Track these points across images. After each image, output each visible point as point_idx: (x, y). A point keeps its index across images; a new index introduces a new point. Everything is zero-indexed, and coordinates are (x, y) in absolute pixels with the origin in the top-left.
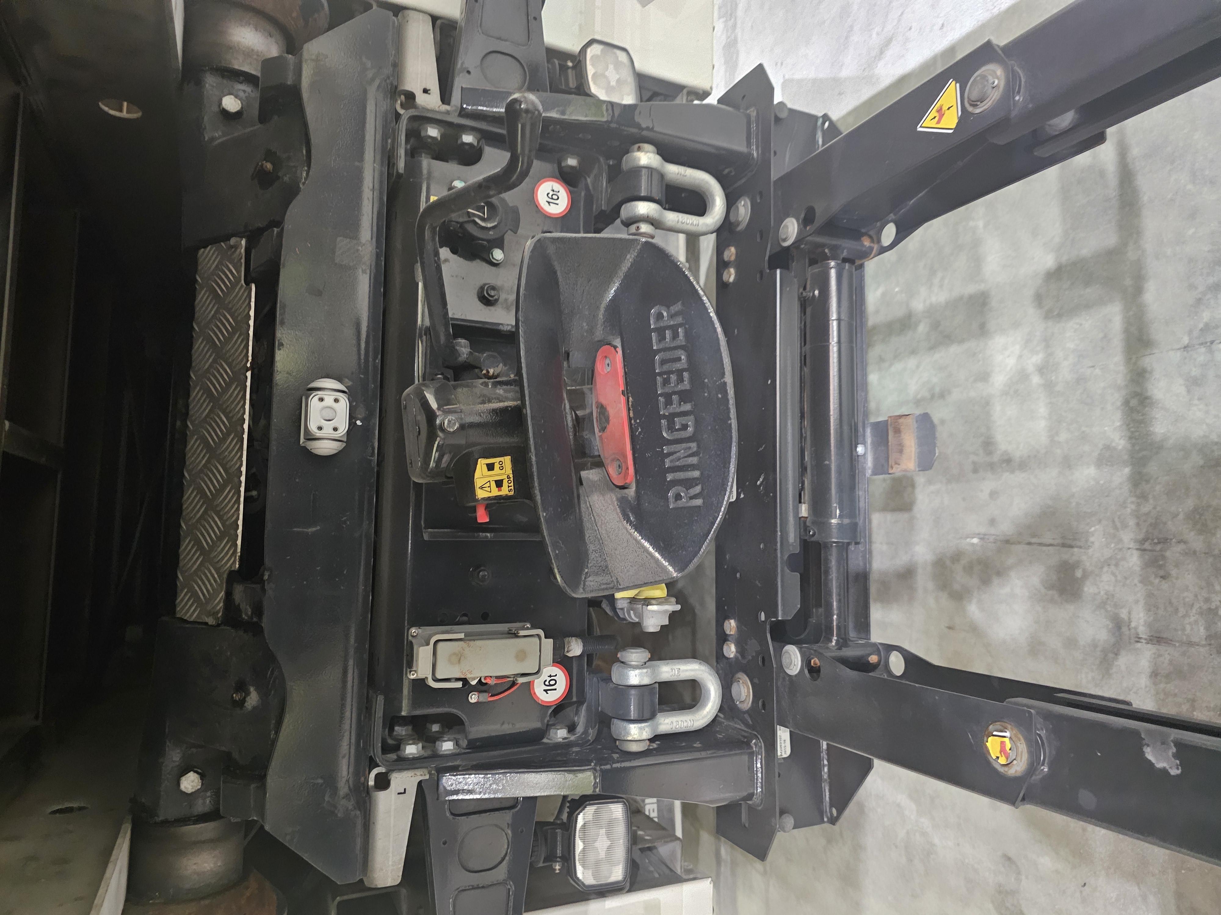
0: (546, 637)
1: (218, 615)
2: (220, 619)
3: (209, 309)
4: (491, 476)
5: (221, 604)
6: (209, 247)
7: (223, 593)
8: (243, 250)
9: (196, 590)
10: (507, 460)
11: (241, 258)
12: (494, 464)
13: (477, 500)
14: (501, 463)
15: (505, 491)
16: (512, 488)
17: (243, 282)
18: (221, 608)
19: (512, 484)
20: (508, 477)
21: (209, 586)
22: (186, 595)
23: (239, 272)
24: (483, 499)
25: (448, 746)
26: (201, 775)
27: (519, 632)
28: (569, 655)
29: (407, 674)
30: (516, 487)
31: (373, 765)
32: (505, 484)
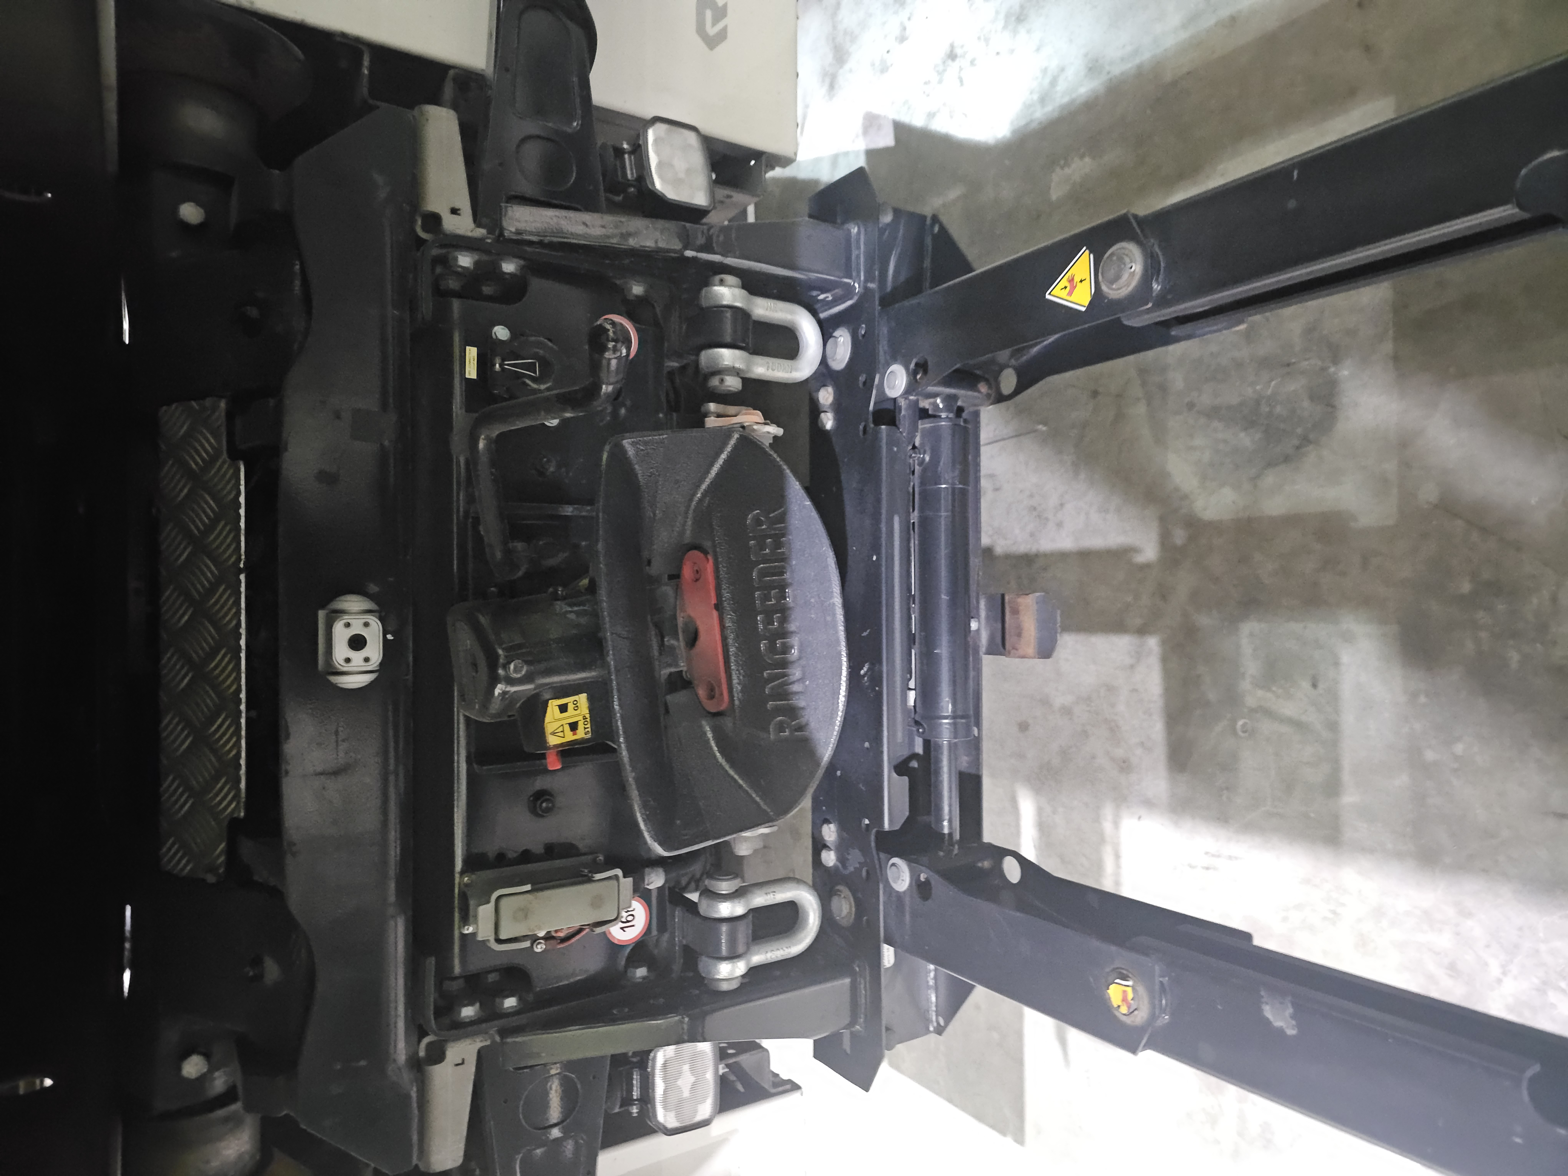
0: (625, 877)
1: (218, 870)
2: (223, 875)
3: (180, 486)
4: (564, 719)
5: (223, 858)
6: (175, 404)
7: (223, 844)
8: (222, 415)
9: (187, 839)
10: (583, 698)
11: (221, 423)
12: (567, 704)
13: (549, 748)
14: (575, 702)
15: (581, 734)
16: (589, 730)
17: (226, 456)
18: (222, 861)
19: (589, 726)
20: (584, 718)
21: (203, 834)
22: (173, 844)
23: (219, 443)
24: (556, 746)
25: (510, 1002)
26: (207, 1056)
27: (594, 875)
28: (649, 887)
29: (460, 928)
30: (593, 728)
31: (423, 1034)
32: (581, 726)
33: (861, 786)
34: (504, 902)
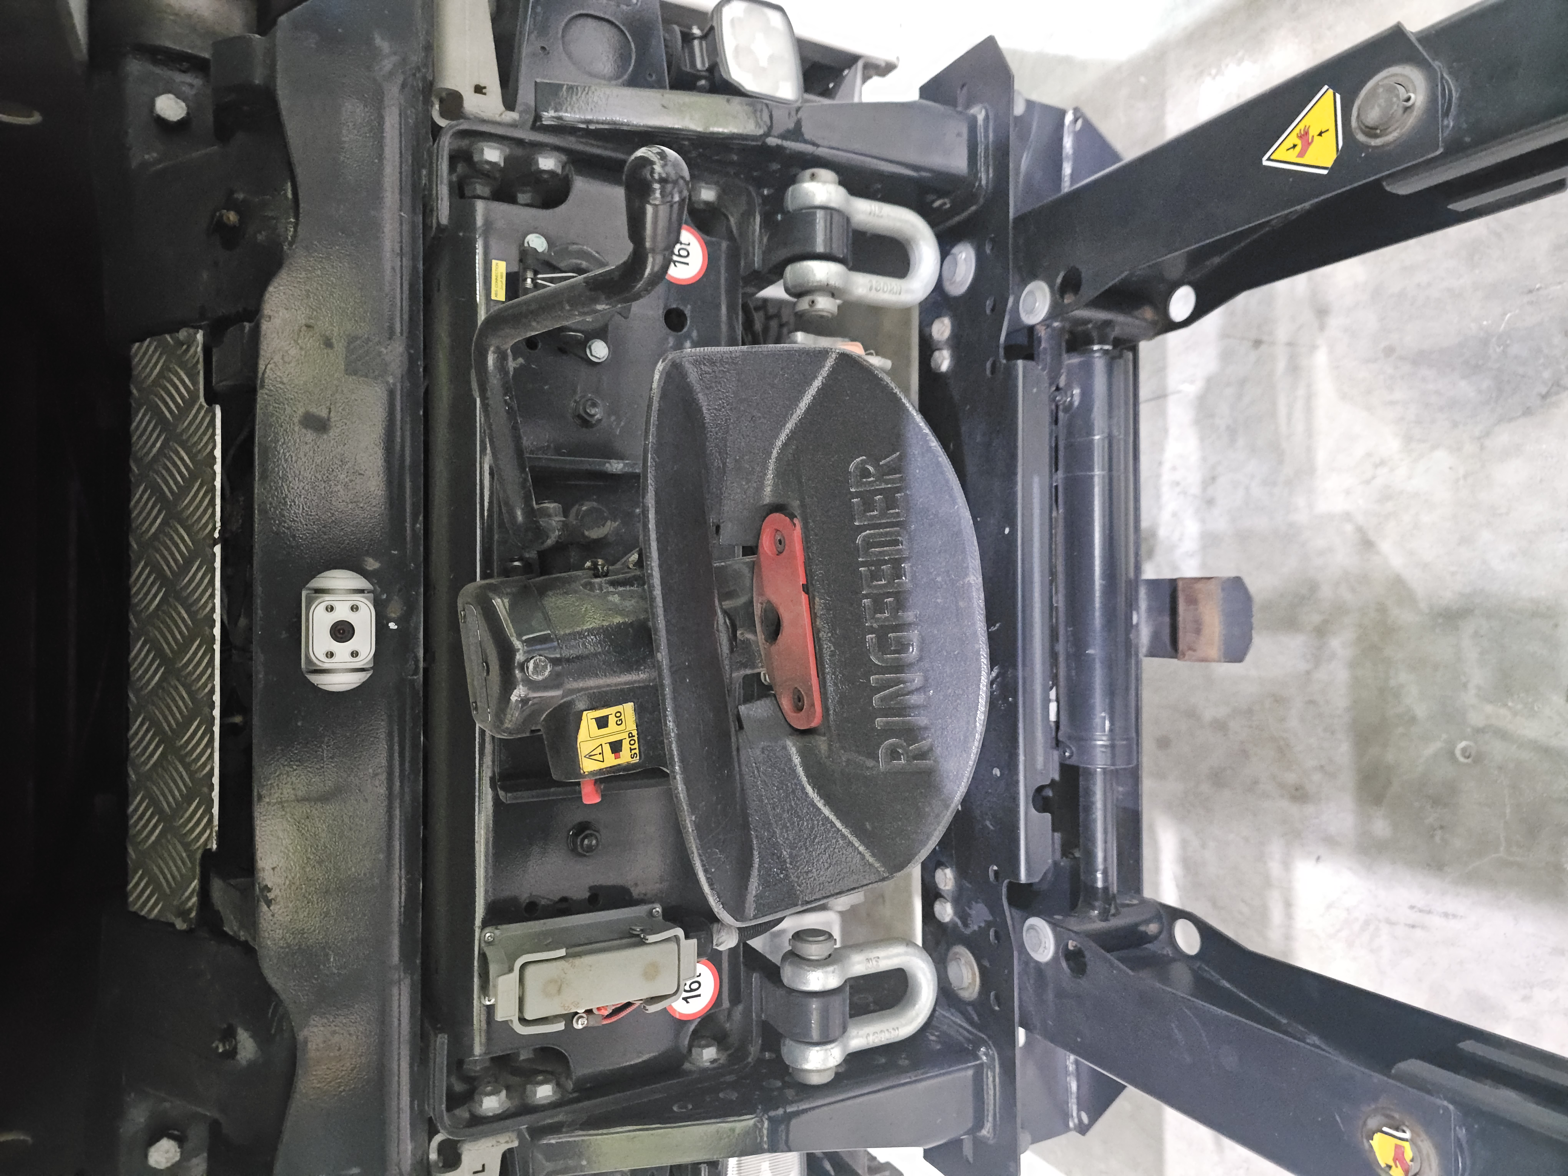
0: (686, 937)
1: (189, 915)
2: (194, 921)
3: (152, 440)
4: (603, 736)
5: (194, 899)
6: (148, 340)
7: (196, 882)
8: (199, 349)
9: (156, 874)
10: (628, 709)
11: (198, 362)
12: (607, 717)
13: (583, 776)
14: (618, 715)
15: (626, 757)
16: (637, 751)
17: (202, 399)
18: (193, 905)
19: (636, 746)
20: (631, 735)
21: (174, 868)
22: (141, 879)
23: (195, 383)
24: (592, 773)
25: (544, 1092)
26: (180, 1140)
27: (648, 937)
28: (720, 948)
29: (479, 998)
30: (642, 749)
31: (432, 1132)
32: (626, 745)
33: (988, 823)
34: (530, 971)
